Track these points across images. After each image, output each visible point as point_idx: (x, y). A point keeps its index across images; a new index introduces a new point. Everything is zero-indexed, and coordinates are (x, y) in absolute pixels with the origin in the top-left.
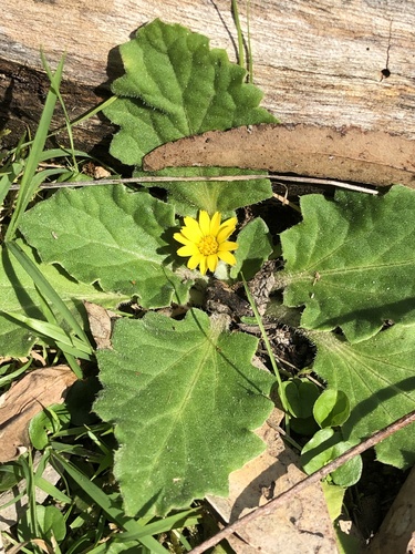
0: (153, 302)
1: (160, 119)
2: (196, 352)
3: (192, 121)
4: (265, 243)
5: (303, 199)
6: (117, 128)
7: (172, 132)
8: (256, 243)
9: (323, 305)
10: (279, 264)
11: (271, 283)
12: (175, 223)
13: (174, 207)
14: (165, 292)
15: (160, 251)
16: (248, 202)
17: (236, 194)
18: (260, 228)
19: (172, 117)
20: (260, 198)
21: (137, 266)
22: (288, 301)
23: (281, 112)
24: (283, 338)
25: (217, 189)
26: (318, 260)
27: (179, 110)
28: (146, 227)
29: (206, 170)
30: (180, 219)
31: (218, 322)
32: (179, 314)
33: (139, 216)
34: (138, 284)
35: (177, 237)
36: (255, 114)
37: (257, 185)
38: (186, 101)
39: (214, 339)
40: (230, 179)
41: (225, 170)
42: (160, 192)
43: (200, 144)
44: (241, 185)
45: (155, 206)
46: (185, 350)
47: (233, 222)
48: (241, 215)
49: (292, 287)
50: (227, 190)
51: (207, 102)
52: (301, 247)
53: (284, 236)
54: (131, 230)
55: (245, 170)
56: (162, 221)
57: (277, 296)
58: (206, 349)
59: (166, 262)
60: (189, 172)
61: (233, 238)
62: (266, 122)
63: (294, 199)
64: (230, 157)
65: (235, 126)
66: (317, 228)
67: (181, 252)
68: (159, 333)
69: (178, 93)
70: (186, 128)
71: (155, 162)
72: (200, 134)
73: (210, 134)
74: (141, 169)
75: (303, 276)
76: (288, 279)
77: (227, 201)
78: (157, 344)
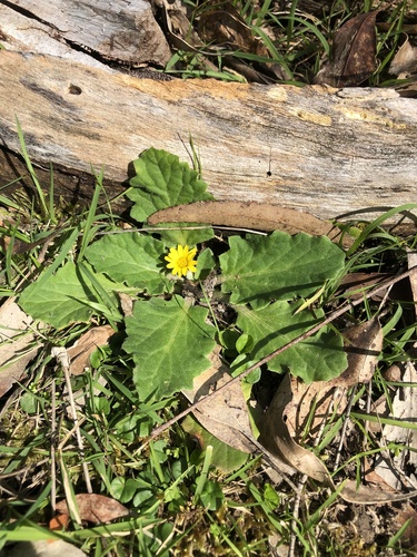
0: (154, 292)
1: (155, 198)
2: (177, 317)
3: (172, 200)
4: (212, 261)
5: (229, 238)
6: (134, 203)
7: (162, 205)
8: (207, 261)
9: (241, 291)
10: (219, 272)
11: (215, 281)
12: (165, 251)
13: (164, 243)
14: (161, 287)
15: (158, 266)
16: (202, 241)
17: (196, 236)
18: (209, 253)
19: (162, 197)
20: (208, 238)
21: (146, 274)
22: (223, 290)
23: (217, 194)
24: (221, 309)
25: (186, 233)
26: (238, 269)
27: (165, 194)
28: (151, 253)
29: (180, 224)
30: (168, 249)
31: (188, 301)
32: (168, 298)
33: (147, 248)
34: (147, 283)
35: (166, 258)
36: (204, 195)
37: (206, 232)
38: (169, 189)
39: (186, 310)
40: (192, 228)
41: (190, 224)
42: (157, 236)
43: (176, 211)
44: (198, 231)
45: (155, 243)
46: (171, 316)
47: (195, 250)
48: (199, 246)
49: (226, 283)
50: (191, 234)
51: (179, 189)
52: (230, 263)
53: (221, 257)
54: (142, 255)
55: (200, 224)
56: (159, 250)
57: (218, 287)
58: (182, 315)
59: (161, 271)
60: (171, 225)
61: (195, 258)
62: (209, 199)
63: (226, 238)
64: (192, 217)
65: (194, 201)
66: (237, 253)
67: (168, 266)
68: (158, 308)
69: (164, 185)
70: (168, 200)
71: (154, 220)
72: (176, 206)
73: (181, 206)
74: (147, 224)
75: (231, 277)
76: (223, 279)
77: (191, 240)
78: (157, 314)
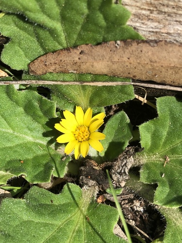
0: (36, 177)
1: (41, 32)
2: (69, 223)
3: (68, 37)
4: (127, 131)
5: (158, 100)
6: (7, 40)
7: (52, 44)
8: (119, 130)
9: (172, 183)
11: (131, 162)
12: (56, 115)
13: (55, 103)
14: (48, 168)
15: (45, 135)
16: (114, 103)
17: (105, 95)
19: (52, 32)
20: (125, 99)
21: (26, 147)
22: (143, 178)
23: (145, 29)
24: (138, 206)
25: (89, 92)
26: (168, 148)
27: (58, 26)
28: (35, 117)
29: (81, 77)
30: (60, 112)
31: (87, 193)
32: (57, 188)
33: (28, 108)
34: (26, 161)
35: (57, 126)
36: (123, 31)
37: (122, 89)
38: (64, 18)
39: (84, 209)
40: (100, 84)
41: (96, 77)
42: (45, 91)
43: (75, 55)
44: (109, 89)
45: (40, 101)
47: (101, 116)
48: (108, 109)
49: (147, 166)
50: (98, 92)
51: (81, 20)
52: (155, 136)
53: (142, 128)
54: (21, 118)
55: (113, 77)
56: (47, 112)
57: (135, 171)
58: (77, 218)
59: (50, 142)
60: (67, 77)
61: (101, 129)
62: (132, 39)
63: (152, 99)
64: (101, 67)
65: (105, 41)
66: (168, 123)
67: (60, 140)
68: (39, 208)
69: (56, 10)
70: (63, 37)
71: (38, 68)
72: (75, 47)
73: (84, 48)
74: (28, 73)
75: (156, 158)
76: (144, 159)
77: (97, 101)
